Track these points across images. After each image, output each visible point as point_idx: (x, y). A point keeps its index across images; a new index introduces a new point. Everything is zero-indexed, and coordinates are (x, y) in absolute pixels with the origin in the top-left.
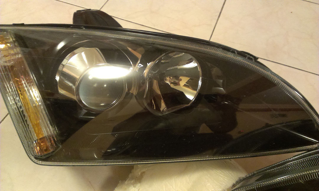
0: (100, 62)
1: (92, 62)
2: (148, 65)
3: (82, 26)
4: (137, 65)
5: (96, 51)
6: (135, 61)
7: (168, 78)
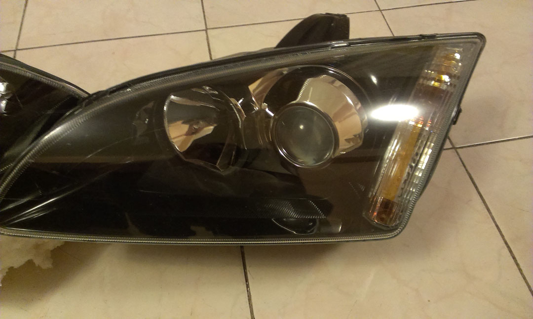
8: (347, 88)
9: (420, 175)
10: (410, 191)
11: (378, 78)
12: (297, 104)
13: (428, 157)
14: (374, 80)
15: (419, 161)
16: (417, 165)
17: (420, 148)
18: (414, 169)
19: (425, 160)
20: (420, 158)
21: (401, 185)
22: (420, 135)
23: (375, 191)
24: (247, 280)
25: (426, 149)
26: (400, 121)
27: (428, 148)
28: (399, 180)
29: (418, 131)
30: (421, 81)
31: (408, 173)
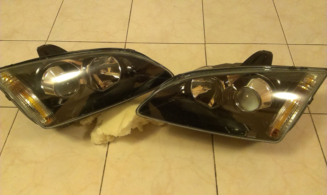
0: (61, 72)
1: (57, 73)
2: (87, 66)
3: (46, 57)
4: (81, 68)
5: (57, 68)
6: (80, 66)
7: (102, 71)
8: (268, 84)
9: (291, 122)
10: (286, 127)
11: (281, 82)
12: (246, 87)
13: (296, 115)
14: (279, 82)
15: (292, 116)
16: (290, 118)
17: (293, 111)
18: (289, 119)
19: (294, 116)
20: (292, 115)
21: (283, 125)
22: (294, 106)
23: (273, 125)
24: (213, 151)
25: (295, 112)
26: (287, 100)
27: (296, 112)
28: (282, 123)
29: (294, 105)
30: (299, 85)
31: (287, 120)
